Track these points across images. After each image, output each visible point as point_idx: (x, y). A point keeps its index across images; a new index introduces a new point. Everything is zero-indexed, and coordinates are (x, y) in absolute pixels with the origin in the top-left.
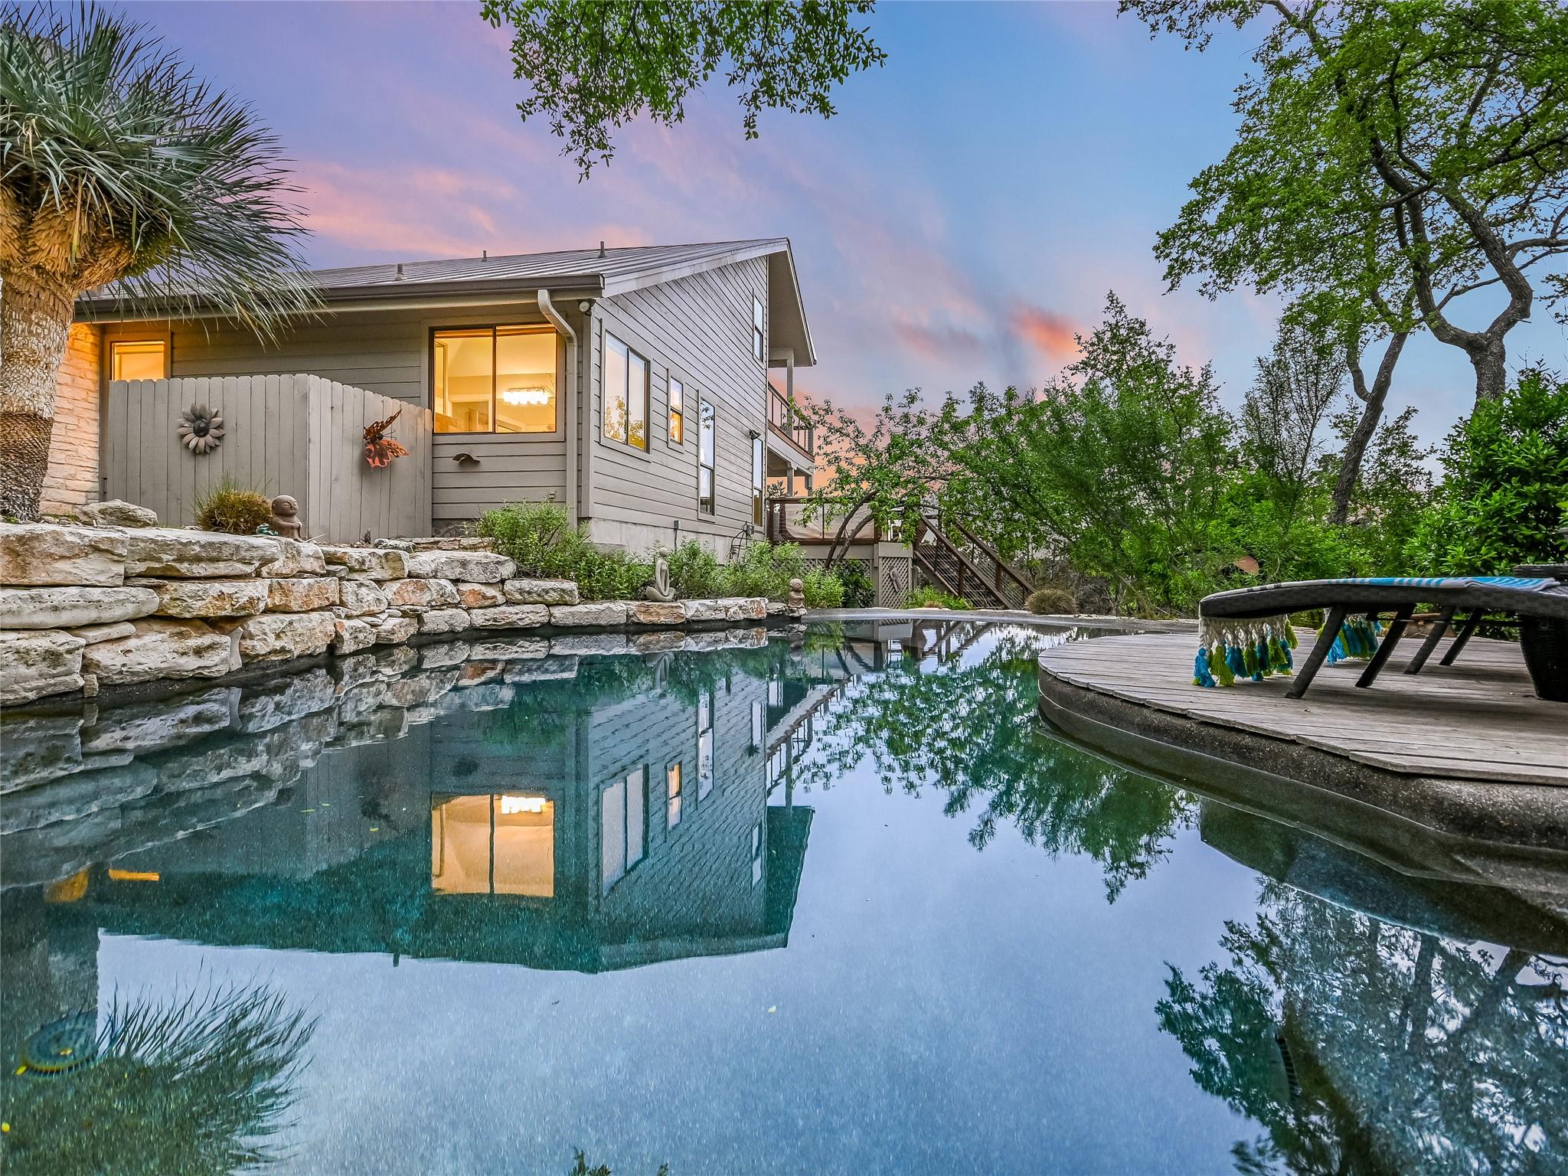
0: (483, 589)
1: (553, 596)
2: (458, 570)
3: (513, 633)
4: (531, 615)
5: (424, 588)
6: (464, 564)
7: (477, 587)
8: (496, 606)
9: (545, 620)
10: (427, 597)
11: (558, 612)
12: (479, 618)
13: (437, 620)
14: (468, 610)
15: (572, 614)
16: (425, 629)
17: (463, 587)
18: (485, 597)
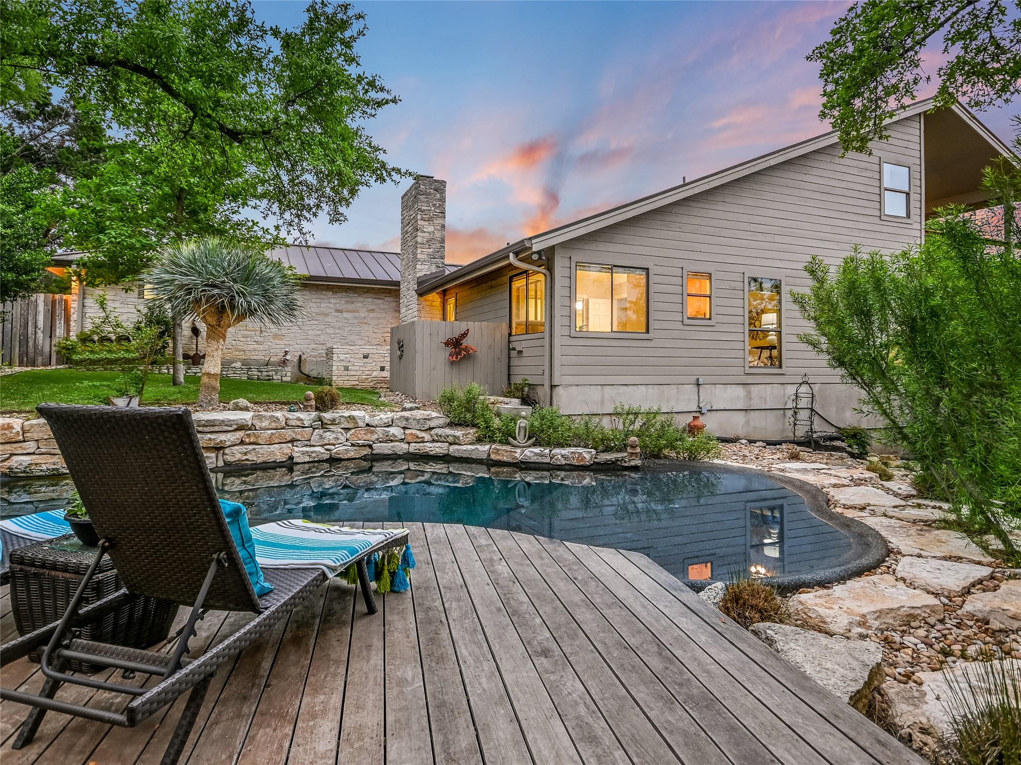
0: (418, 433)
1: (450, 439)
2: (405, 422)
3: (427, 458)
4: (438, 449)
5: (372, 432)
6: (407, 419)
7: (414, 431)
8: (423, 442)
9: (446, 452)
10: (375, 436)
11: (453, 448)
12: (413, 448)
13: (381, 448)
14: (409, 443)
15: (458, 450)
16: (374, 452)
17: (408, 431)
18: (417, 437)
